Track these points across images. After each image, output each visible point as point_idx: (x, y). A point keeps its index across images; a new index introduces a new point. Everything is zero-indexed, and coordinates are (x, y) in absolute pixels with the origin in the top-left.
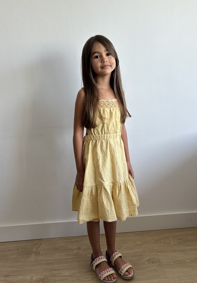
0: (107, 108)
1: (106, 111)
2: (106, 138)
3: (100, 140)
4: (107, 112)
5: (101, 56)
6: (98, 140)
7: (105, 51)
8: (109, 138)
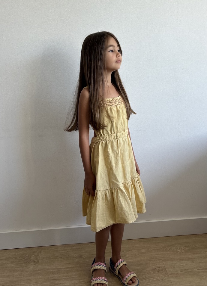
1: (113, 110)
5: (114, 51)
6: (108, 141)
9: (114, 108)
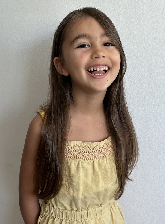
0: (86, 161)
1: (83, 167)
2: (79, 217)
3: (68, 221)
4: (86, 170)
5: (92, 46)
6: (64, 221)
7: (102, 36)
8: (86, 218)
9: (86, 165)
